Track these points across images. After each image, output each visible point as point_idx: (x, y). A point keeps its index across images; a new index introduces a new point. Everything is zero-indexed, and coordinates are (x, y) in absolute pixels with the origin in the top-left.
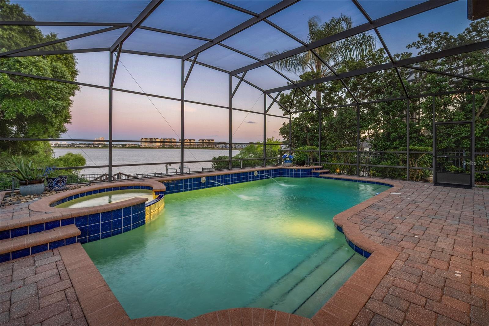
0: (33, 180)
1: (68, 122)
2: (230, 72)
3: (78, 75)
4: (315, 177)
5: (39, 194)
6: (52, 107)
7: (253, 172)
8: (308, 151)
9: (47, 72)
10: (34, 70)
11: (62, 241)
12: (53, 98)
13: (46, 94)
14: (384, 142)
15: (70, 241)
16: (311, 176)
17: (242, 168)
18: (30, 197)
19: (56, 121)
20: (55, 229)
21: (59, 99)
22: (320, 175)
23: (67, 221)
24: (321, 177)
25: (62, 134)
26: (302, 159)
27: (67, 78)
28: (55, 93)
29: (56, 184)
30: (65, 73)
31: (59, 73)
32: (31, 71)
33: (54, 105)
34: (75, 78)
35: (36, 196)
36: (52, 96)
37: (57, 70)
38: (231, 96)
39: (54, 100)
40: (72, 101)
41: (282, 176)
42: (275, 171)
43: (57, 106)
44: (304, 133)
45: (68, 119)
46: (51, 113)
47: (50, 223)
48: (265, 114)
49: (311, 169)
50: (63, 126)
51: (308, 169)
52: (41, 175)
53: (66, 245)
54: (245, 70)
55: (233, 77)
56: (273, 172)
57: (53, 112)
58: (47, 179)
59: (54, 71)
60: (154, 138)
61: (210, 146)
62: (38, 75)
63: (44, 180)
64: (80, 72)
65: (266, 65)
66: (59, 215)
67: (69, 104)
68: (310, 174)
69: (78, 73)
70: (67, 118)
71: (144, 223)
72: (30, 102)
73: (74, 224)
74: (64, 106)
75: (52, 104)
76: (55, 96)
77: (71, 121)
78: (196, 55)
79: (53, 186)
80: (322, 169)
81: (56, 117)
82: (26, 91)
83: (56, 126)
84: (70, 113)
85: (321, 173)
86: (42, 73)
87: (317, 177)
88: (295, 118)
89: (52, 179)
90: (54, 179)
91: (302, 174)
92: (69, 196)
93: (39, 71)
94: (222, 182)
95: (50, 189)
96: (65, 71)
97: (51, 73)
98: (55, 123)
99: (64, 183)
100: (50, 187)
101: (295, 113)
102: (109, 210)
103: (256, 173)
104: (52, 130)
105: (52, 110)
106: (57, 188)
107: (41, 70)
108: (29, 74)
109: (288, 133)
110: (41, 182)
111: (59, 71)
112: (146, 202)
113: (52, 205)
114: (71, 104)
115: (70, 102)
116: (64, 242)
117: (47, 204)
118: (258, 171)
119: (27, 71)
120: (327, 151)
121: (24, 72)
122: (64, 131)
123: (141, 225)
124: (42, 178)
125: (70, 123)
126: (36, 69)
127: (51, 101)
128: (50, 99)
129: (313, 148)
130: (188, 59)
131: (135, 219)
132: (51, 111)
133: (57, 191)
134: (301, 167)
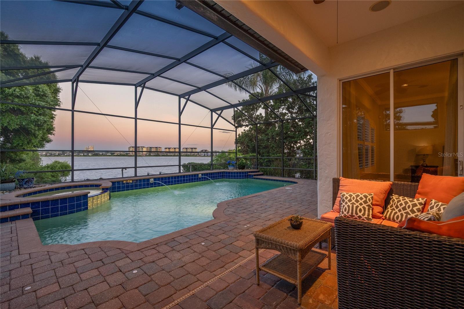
0: (6, 180)
1: (51, 134)
2: (179, 95)
3: (61, 92)
4: (250, 178)
5: (10, 191)
6: (34, 122)
7: (198, 175)
8: (250, 157)
9: (29, 91)
10: (17, 90)
11: (19, 216)
12: (35, 114)
13: (29, 110)
14: (310, 150)
15: (25, 216)
16: (248, 178)
17: (191, 171)
18: (3, 192)
19: (40, 134)
20: (15, 210)
21: (40, 115)
22: (254, 177)
23: (25, 205)
24: (255, 178)
25: (47, 144)
26: (241, 164)
27: (48, 96)
28: (37, 109)
29: (25, 183)
30: (46, 92)
31: (41, 92)
32: (15, 90)
33: (36, 120)
34: (58, 95)
35: (8, 192)
36: (34, 112)
37: (38, 89)
38: (180, 113)
39: (36, 115)
40: (55, 115)
41: (225, 178)
42: (218, 174)
43: (39, 121)
44: (253, 142)
45: (52, 131)
46: (33, 127)
47: (12, 205)
48: (212, 128)
49: (248, 172)
50: (48, 137)
51: (245, 172)
52: (13, 177)
53: (22, 219)
54: (189, 94)
55: (182, 99)
56: (216, 174)
57: (35, 125)
58: (18, 180)
59: (36, 90)
60: (141, 147)
61: (193, 154)
62: (21, 94)
63: (15, 181)
64: (62, 90)
65: (204, 90)
66: (18, 201)
67: (52, 118)
68: (246, 176)
69: (61, 90)
70: (50, 130)
71: (87, 208)
72: (14, 117)
73: (29, 207)
74: (45, 121)
75: (34, 119)
76: (37, 112)
77: (54, 132)
78: (144, 84)
79: (22, 185)
80: (258, 172)
81: (39, 130)
82: (10, 108)
83: (39, 137)
84: (54, 126)
85: (254, 175)
86: (24, 92)
87: (252, 178)
88: (246, 130)
89: (21, 179)
90: (23, 180)
91: (240, 176)
92: (34, 192)
93: (22, 91)
94: (165, 183)
95: (20, 187)
96: (46, 90)
97: (33, 92)
98: (38, 135)
99: (31, 182)
100: (20, 185)
101: (247, 126)
102: (57, 199)
103: (200, 176)
104: (35, 141)
105: (35, 124)
106: (25, 186)
107: (24, 90)
108: (12, 93)
109: (242, 143)
110: (12, 181)
111: (41, 90)
112: (89, 195)
113: (18, 196)
114: (55, 117)
115: (54, 116)
116: (20, 217)
117: (14, 196)
118: (202, 174)
119: (11, 91)
120: (270, 157)
121: (8, 92)
122: (49, 141)
123: (84, 210)
124: (13, 179)
125: (53, 134)
126: (19, 89)
127: (33, 117)
128: (32, 115)
129: (254, 155)
130: (139, 86)
131: (79, 206)
132: (33, 125)
133: (25, 188)
134: (241, 171)
